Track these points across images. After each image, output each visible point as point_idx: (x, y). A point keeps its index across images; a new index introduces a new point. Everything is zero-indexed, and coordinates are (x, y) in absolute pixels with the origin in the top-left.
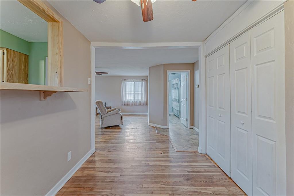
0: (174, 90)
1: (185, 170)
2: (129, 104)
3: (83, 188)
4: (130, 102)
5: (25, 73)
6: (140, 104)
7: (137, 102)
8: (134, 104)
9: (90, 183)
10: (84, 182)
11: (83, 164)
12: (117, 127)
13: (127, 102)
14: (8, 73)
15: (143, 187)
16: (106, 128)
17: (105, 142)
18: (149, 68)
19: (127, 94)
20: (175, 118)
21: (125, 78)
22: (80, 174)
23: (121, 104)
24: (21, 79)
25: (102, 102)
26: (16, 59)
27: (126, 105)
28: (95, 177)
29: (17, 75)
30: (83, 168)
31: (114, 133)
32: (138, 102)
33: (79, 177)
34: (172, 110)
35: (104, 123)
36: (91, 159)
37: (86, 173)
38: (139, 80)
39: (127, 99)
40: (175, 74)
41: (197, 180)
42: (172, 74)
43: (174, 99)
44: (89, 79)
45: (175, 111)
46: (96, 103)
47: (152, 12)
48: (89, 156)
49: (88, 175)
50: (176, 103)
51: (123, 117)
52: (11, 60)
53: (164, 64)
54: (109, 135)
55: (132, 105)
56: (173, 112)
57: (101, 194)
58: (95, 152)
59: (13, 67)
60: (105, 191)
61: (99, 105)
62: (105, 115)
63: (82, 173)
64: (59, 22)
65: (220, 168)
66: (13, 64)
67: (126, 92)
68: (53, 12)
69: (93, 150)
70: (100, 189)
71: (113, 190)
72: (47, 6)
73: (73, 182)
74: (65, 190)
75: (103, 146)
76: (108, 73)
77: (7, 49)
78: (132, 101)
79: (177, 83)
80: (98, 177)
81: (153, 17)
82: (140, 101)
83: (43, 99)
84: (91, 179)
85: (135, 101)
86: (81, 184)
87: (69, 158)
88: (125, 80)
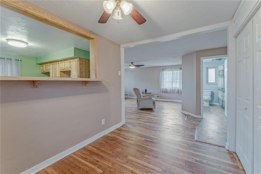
0: (220, 78)
1: (193, 158)
2: (167, 91)
3: (108, 143)
4: (168, 89)
5: (88, 70)
6: (178, 92)
7: (175, 89)
8: (172, 91)
9: (112, 142)
10: (109, 140)
11: (113, 130)
12: (151, 110)
13: (165, 89)
14: (80, 71)
15: (145, 156)
16: (142, 109)
17: (135, 119)
18: (181, 57)
19: (165, 82)
20: (220, 109)
21: (163, 68)
22: (109, 135)
23: (160, 91)
24: (87, 74)
25: (138, 88)
26: (84, 63)
27: (164, 92)
28: (117, 139)
29: (84, 72)
30: (113, 132)
31: (145, 114)
32: (177, 90)
33: (108, 136)
34: (218, 101)
35: (139, 105)
36: (120, 128)
37: (113, 135)
38: (177, 69)
39: (165, 87)
40: (221, 59)
41: (201, 170)
42: (216, 59)
43: (220, 88)
44: (119, 72)
45: (220, 101)
46: (133, 89)
47: (142, 16)
48: (120, 126)
49: (113, 137)
50: (221, 92)
51: (156, 102)
52: (81, 64)
53: (196, 51)
54: (139, 115)
55: (170, 92)
56: (218, 102)
57: (115, 150)
58: (125, 124)
59: (82, 68)
60: (118, 149)
61: (136, 91)
62: (140, 99)
63: (111, 135)
64: (94, 39)
65: (245, 172)
66: (82, 66)
67: (164, 81)
68: (90, 34)
69: (123, 122)
70: (116, 147)
71: (123, 150)
72: (86, 32)
73: (104, 138)
74: (98, 141)
75: (132, 122)
76: (144, 65)
77: (79, 58)
78: (171, 89)
79: (223, 69)
80: (119, 140)
81: (145, 20)
82: (178, 89)
83: (85, 86)
84: (114, 140)
85: (173, 88)
86: (107, 140)
87: (103, 123)
88: (163, 70)
